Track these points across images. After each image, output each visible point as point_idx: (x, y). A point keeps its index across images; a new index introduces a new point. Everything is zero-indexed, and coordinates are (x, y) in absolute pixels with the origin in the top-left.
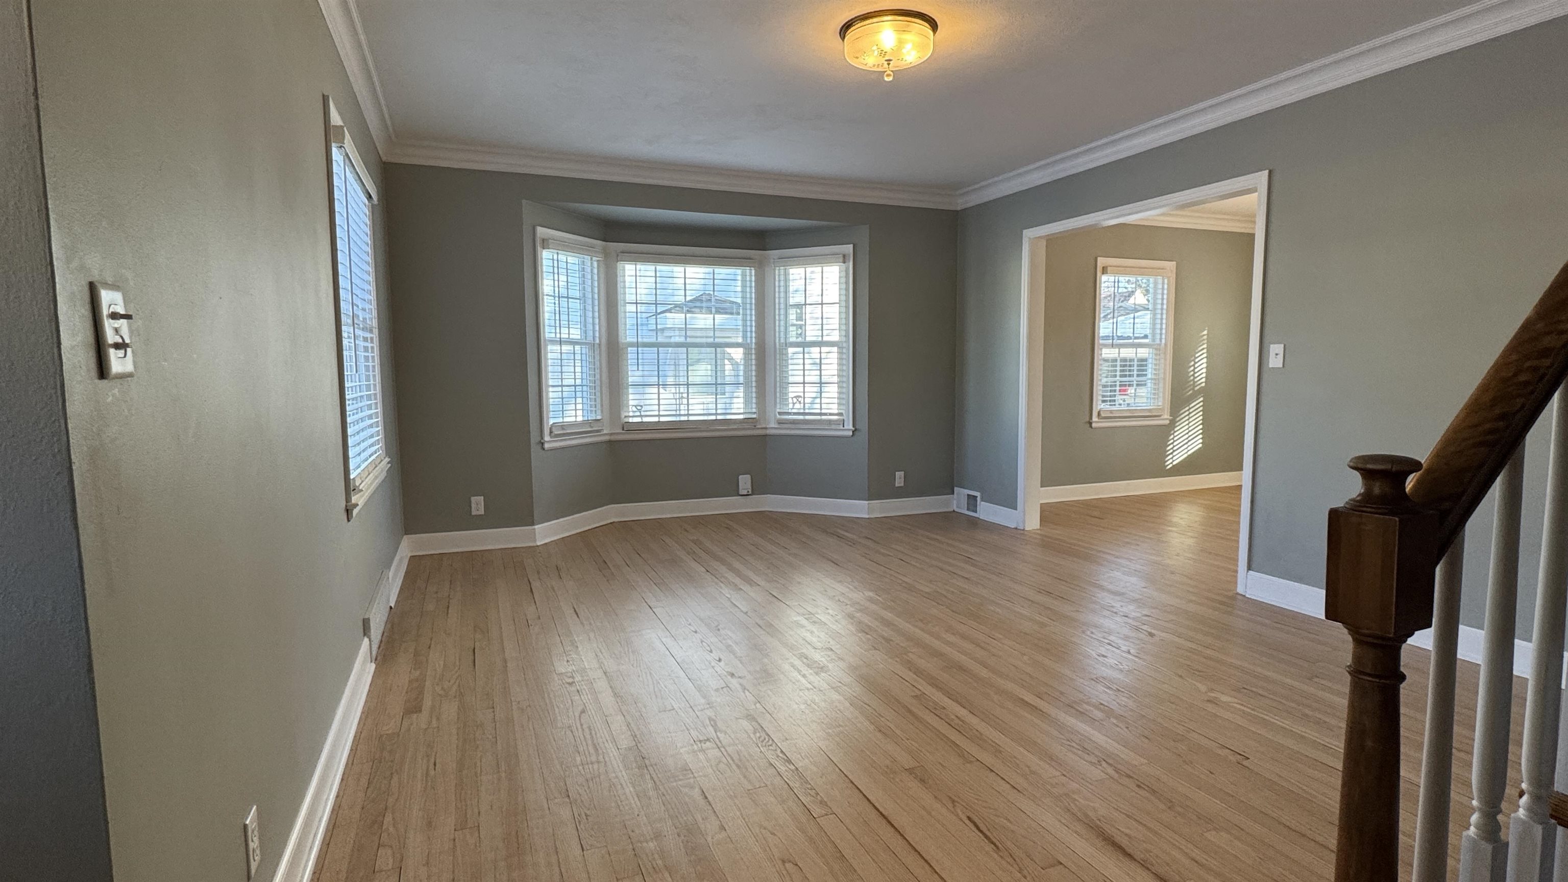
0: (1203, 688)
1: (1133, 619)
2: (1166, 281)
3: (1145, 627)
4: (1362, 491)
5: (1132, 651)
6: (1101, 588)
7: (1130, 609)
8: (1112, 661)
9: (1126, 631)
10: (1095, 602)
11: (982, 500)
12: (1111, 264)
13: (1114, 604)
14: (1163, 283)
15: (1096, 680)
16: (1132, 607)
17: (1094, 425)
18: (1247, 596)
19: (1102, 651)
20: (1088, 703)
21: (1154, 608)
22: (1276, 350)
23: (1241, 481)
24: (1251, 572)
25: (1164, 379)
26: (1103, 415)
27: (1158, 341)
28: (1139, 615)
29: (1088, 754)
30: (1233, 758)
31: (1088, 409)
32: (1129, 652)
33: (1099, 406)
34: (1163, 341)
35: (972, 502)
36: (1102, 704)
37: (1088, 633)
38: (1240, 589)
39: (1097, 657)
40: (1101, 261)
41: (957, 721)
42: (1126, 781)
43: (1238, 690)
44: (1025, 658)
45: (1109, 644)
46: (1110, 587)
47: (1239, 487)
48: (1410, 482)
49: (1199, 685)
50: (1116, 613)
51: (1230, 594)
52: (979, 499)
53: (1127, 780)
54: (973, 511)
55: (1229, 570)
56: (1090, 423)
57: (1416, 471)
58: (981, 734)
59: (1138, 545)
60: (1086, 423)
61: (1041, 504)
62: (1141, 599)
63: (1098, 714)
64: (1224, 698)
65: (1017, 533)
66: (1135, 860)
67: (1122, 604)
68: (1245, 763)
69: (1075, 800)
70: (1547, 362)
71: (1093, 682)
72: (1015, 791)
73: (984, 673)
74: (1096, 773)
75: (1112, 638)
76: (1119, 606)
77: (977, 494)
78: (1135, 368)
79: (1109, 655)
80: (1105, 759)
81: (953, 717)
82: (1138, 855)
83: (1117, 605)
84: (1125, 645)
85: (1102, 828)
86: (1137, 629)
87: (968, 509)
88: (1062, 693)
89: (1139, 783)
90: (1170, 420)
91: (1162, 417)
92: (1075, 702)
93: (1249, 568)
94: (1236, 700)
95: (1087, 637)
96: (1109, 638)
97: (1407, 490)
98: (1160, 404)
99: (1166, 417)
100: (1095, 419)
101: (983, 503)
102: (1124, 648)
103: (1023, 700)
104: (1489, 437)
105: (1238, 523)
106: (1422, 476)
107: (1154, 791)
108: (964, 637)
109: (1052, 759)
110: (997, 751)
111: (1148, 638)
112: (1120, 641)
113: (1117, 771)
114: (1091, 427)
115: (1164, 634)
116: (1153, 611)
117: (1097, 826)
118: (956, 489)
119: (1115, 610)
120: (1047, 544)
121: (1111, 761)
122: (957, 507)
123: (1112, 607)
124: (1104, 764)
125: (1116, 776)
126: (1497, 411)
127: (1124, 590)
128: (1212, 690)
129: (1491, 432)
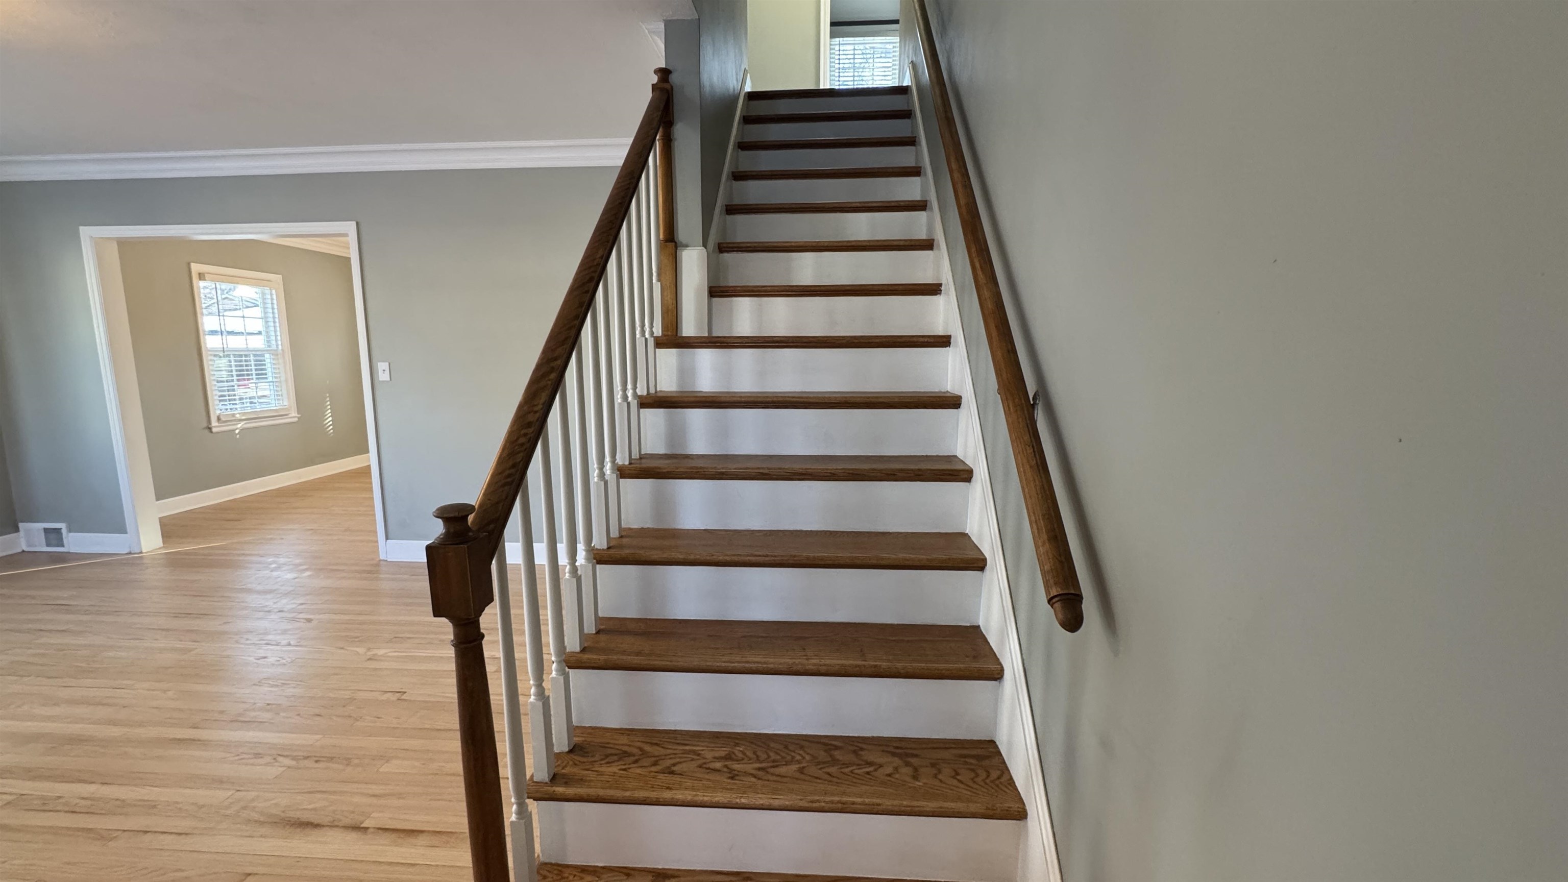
0: (361, 650)
1: (290, 611)
2: (274, 292)
3: (301, 616)
4: (444, 531)
5: (292, 643)
6: (249, 591)
7: (285, 603)
8: (272, 660)
9: (285, 625)
10: (246, 608)
11: (70, 530)
12: (207, 271)
13: (267, 604)
14: (271, 294)
15: (259, 683)
16: (284, 601)
17: (214, 430)
18: (388, 560)
19: (261, 653)
20: (254, 710)
21: (307, 595)
22: (382, 368)
23: (369, 461)
24: (388, 541)
25: (286, 381)
26: (223, 419)
27: (274, 347)
28: (294, 606)
29: (261, 757)
30: (394, 697)
31: (204, 414)
32: (289, 644)
33: (217, 408)
34: (280, 347)
35: (54, 536)
36: (268, 704)
37: (243, 641)
38: (382, 556)
39: (257, 661)
40: (196, 268)
41: (83, 802)
42: (307, 763)
43: (390, 641)
44: (170, 694)
45: (267, 644)
46: (260, 588)
47: (369, 467)
48: (471, 518)
49: (357, 649)
50: (269, 611)
51: (374, 562)
52: (64, 531)
53: (306, 761)
54: (58, 546)
55: (372, 541)
56: (210, 429)
57: (471, 514)
58: (123, 801)
59: (282, 539)
60: (205, 428)
61: (160, 518)
62: (293, 591)
63: (266, 716)
64: (381, 652)
65: (133, 560)
66: (323, 826)
67: (275, 601)
68: (404, 697)
69: (254, 807)
70: (531, 430)
71: (257, 687)
72: (183, 836)
73: (115, 732)
74: (274, 771)
75: (270, 637)
76: (272, 604)
77: (62, 526)
78: (253, 363)
79: (268, 655)
80: (280, 753)
81: (78, 801)
82: (325, 821)
83: (270, 603)
84: (285, 639)
85: (287, 817)
86: (294, 620)
87: (48, 545)
88: (222, 712)
89: (317, 759)
90: (298, 418)
91: (290, 416)
92: (240, 715)
93: (387, 538)
94: (389, 650)
95: (243, 646)
96: (265, 639)
97: (469, 524)
98: (285, 403)
99: (293, 415)
100: (214, 423)
101: (71, 534)
102: (284, 642)
103: (175, 739)
104: (509, 480)
105: (372, 498)
106: (476, 514)
107: (332, 758)
108: (72, 702)
109: (220, 782)
110: (150, 807)
111: (308, 625)
112: (278, 638)
113: (294, 758)
114: (211, 432)
115: (322, 616)
116: (308, 597)
117: (283, 819)
118: (21, 525)
119: (267, 609)
120: (174, 562)
121: (285, 753)
122: (29, 546)
123: (266, 606)
124: (280, 759)
125: (293, 763)
126: (511, 463)
127: (274, 587)
128: (369, 649)
129: (509, 476)
